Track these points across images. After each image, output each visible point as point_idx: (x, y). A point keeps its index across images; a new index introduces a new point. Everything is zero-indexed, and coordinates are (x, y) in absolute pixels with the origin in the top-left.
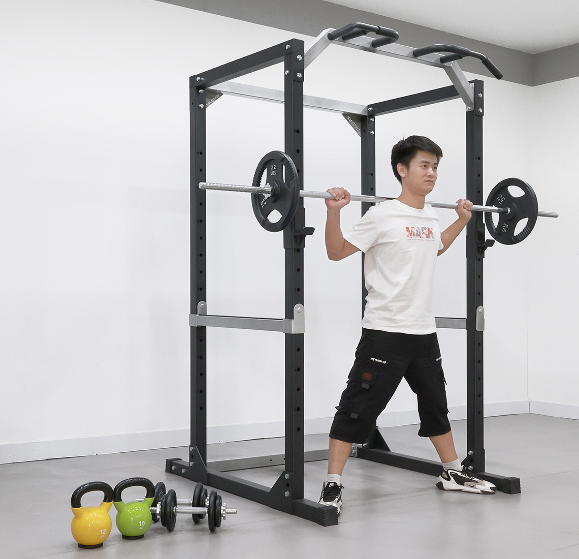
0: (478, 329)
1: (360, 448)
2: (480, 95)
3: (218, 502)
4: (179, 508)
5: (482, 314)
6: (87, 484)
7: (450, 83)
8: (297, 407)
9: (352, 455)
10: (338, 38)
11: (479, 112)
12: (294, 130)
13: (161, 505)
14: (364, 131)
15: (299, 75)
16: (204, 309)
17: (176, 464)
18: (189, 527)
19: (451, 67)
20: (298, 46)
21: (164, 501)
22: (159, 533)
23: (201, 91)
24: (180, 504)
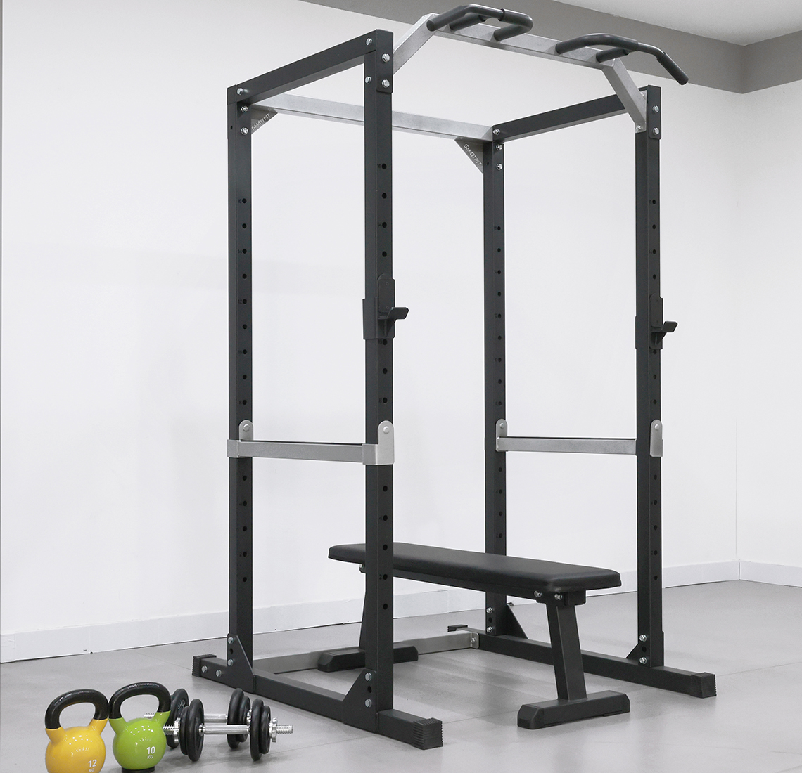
0: (652, 454)
1: (483, 635)
2: (656, 108)
3: (264, 715)
4: (207, 727)
5: (659, 431)
6: (69, 693)
7: (610, 92)
8: (383, 575)
9: (471, 646)
10: (443, 28)
11: (654, 134)
12: (379, 165)
13: (180, 723)
14: (488, 164)
15: (386, 83)
16: (250, 431)
17: (207, 664)
18: (223, 755)
19: (612, 68)
20: (382, 40)
21: (184, 716)
22: (178, 765)
23: (245, 108)
24: (209, 721)
